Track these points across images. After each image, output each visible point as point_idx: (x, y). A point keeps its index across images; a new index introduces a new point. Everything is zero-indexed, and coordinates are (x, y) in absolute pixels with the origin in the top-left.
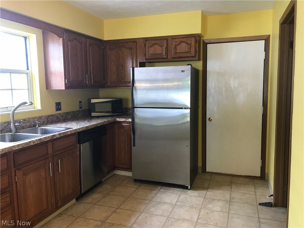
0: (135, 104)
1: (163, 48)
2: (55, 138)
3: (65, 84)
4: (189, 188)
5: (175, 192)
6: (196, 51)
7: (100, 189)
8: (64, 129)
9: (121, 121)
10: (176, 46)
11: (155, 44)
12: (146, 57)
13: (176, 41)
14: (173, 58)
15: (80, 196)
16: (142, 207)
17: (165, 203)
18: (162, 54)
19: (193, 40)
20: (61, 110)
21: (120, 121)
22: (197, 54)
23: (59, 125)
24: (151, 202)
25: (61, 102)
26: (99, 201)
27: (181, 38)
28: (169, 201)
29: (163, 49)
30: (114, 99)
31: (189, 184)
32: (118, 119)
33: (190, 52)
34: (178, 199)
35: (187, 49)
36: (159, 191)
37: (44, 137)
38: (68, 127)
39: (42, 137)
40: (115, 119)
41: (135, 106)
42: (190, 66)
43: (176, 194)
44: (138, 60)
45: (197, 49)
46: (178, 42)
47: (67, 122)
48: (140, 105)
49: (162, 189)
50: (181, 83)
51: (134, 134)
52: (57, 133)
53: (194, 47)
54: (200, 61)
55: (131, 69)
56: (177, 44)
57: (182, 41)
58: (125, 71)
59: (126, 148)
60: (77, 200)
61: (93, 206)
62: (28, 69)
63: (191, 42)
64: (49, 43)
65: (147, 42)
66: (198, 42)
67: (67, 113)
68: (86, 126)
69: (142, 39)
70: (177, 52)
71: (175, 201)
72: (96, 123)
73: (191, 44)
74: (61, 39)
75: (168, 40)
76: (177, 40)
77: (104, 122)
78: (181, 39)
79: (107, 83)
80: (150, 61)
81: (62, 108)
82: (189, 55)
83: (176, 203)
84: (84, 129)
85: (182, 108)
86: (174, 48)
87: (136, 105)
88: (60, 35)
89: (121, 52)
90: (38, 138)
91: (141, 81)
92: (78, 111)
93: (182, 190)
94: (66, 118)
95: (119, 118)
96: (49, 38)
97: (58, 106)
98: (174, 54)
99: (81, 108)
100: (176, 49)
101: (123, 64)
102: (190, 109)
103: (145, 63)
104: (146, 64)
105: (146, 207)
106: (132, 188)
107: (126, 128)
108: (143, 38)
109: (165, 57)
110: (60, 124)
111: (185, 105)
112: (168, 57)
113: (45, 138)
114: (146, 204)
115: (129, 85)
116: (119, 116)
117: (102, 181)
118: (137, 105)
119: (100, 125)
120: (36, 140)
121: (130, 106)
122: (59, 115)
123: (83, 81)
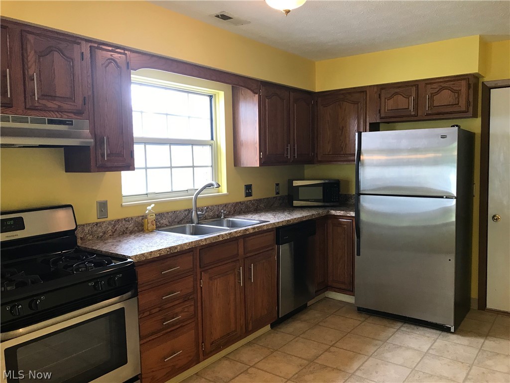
0: (361, 189)
1: (410, 100)
2: (248, 233)
3: (260, 158)
4: (452, 330)
5: (427, 335)
6: (468, 102)
7: (305, 317)
8: (258, 222)
9: (338, 214)
10: (432, 95)
11: (397, 93)
12: (380, 115)
13: (432, 87)
14: (427, 115)
15: (277, 323)
16: (371, 349)
17: (408, 348)
18: (409, 108)
19: (463, 83)
20: (252, 196)
21: (336, 214)
22: (471, 108)
23: (249, 216)
24: (385, 343)
25: (251, 185)
26: (304, 333)
27: (441, 82)
28: (416, 347)
29: (410, 102)
30: (327, 181)
31: (453, 324)
32: (333, 212)
33: (458, 104)
34: (432, 345)
35: (453, 99)
36: (398, 329)
37: (235, 230)
38: (263, 219)
39: (232, 231)
40: (328, 212)
41: (361, 192)
42: (457, 128)
43: (428, 337)
44: (368, 119)
45: (471, 100)
46: (435, 88)
47: (260, 213)
48: (370, 190)
49: (404, 327)
50: (440, 155)
51: (359, 237)
52: (250, 227)
53: (464, 96)
54: (477, 118)
55: (357, 134)
56: (435, 91)
57: (444, 87)
58: (345, 138)
59: (346, 258)
60: (272, 327)
61: (295, 338)
62: (212, 139)
63: (460, 88)
64: (240, 101)
65: (382, 91)
66: (472, 86)
67: (260, 201)
68: (287, 219)
69: (375, 88)
70: (434, 105)
71: (425, 348)
72: (301, 216)
73: (460, 90)
74: (257, 96)
75: (419, 86)
76: (435, 86)
77: (312, 215)
78: (441, 84)
79: (317, 156)
80: (388, 120)
81: (253, 193)
82: (456, 109)
83: (427, 351)
84: (284, 224)
85: (442, 197)
86: (428, 99)
87: (363, 190)
88: (255, 91)
89: (341, 108)
90: (228, 232)
91: (372, 152)
92: (274, 197)
93: (439, 332)
94: (257, 208)
95: (335, 210)
96: (241, 95)
97: (248, 189)
98: (430, 109)
99: (277, 193)
100: (433, 100)
101: (343, 127)
102: (456, 198)
103: (379, 123)
104: (381, 125)
105: (376, 350)
106: (354, 320)
107: (345, 226)
108: (377, 86)
109: (413, 113)
110: (251, 216)
111: (447, 192)
112: (419, 114)
113: (236, 232)
114: (376, 345)
115: (352, 158)
116: (336, 208)
117: (308, 305)
118: (365, 190)
119: (307, 219)
120: (226, 234)
121: (353, 192)
122: (249, 203)
123: (284, 155)
